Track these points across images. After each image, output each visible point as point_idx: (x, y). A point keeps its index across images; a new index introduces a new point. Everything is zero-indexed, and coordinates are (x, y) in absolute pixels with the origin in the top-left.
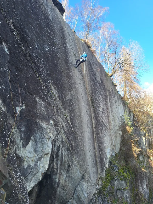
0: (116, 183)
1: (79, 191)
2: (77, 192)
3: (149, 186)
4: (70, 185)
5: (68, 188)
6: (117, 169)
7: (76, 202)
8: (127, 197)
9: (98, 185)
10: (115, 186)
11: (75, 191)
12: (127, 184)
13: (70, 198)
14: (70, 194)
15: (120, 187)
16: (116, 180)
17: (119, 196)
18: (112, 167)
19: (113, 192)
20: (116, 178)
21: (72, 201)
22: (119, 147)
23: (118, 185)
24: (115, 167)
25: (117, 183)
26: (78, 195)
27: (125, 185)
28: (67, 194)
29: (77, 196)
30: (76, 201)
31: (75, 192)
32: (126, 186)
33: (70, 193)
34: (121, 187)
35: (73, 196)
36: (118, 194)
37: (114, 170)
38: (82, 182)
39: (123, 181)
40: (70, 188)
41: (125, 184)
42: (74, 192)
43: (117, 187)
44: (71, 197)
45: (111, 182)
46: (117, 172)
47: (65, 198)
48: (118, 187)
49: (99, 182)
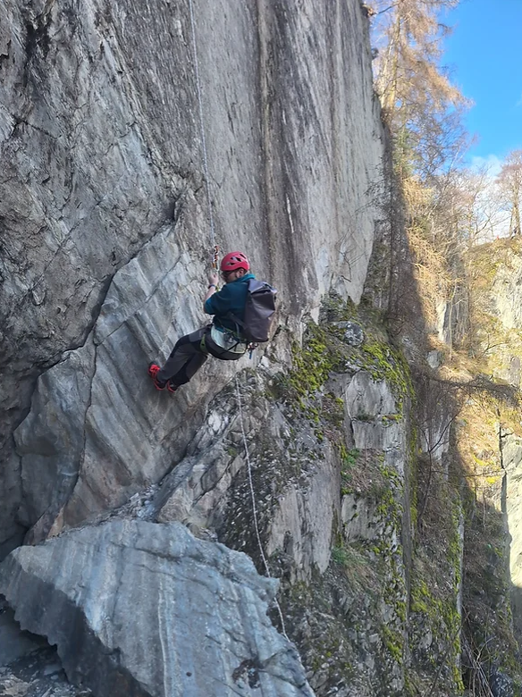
0: (353, 387)
1: (139, 293)
2: (121, 300)
3: (450, 458)
4: (63, 227)
5: (43, 250)
6: (358, 337)
7: (120, 375)
8: (395, 453)
9: (272, 359)
10: (349, 401)
11: (104, 293)
12: (397, 405)
13: (71, 335)
14: (66, 303)
15: (367, 410)
16: (352, 373)
17: (360, 445)
18: (336, 327)
19: (337, 416)
20: (354, 367)
21: (86, 363)
22: (361, 293)
23: (360, 396)
24: (347, 328)
25: (358, 388)
26: (136, 322)
27: (389, 405)
28: (38, 299)
29: (124, 328)
30: (115, 363)
31: (108, 301)
32: (394, 411)
33: (69, 293)
34: (372, 409)
35: (91, 328)
36: (356, 436)
37: (346, 340)
38: (165, 238)
39: (384, 386)
40: (59, 251)
41: (391, 398)
42: (102, 301)
43: (356, 409)
44: (73, 330)
45: (333, 377)
46: (355, 346)
47: (18, 324)
48: (360, 409)
49: (274, 349)
